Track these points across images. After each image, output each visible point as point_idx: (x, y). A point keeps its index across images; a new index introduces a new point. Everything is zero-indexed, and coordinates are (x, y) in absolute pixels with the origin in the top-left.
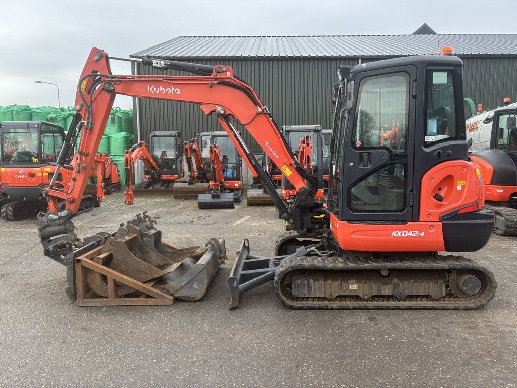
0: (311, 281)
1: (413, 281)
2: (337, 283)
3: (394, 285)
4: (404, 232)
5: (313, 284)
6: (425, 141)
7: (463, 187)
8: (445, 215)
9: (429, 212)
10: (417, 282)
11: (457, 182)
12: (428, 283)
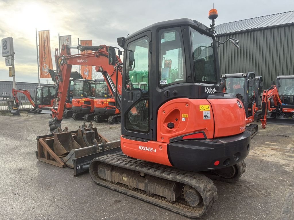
0: (106, 170)
1: (156, 184)
2: (117, 174)
3: (145, 183)
4: (145, 147)
5: (106, 172)
6: (160, 84)
7: (186, 119)
8: (173, 139)
9: (162, 135)
10: (158, 186)
11: (182, 115)
12: (164, 188)
